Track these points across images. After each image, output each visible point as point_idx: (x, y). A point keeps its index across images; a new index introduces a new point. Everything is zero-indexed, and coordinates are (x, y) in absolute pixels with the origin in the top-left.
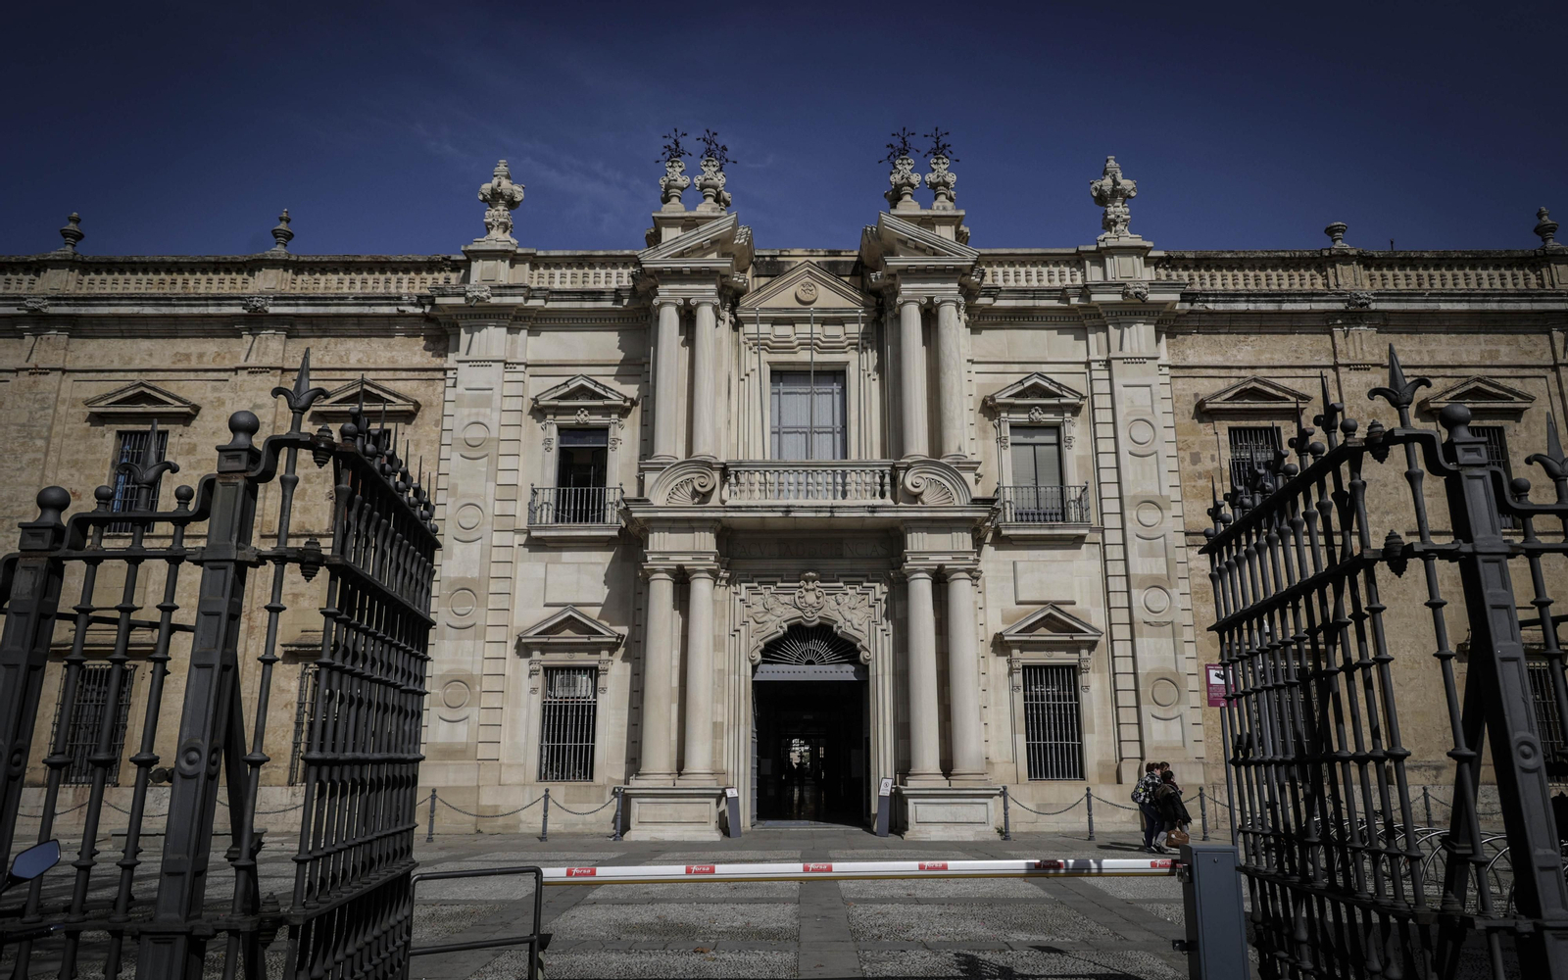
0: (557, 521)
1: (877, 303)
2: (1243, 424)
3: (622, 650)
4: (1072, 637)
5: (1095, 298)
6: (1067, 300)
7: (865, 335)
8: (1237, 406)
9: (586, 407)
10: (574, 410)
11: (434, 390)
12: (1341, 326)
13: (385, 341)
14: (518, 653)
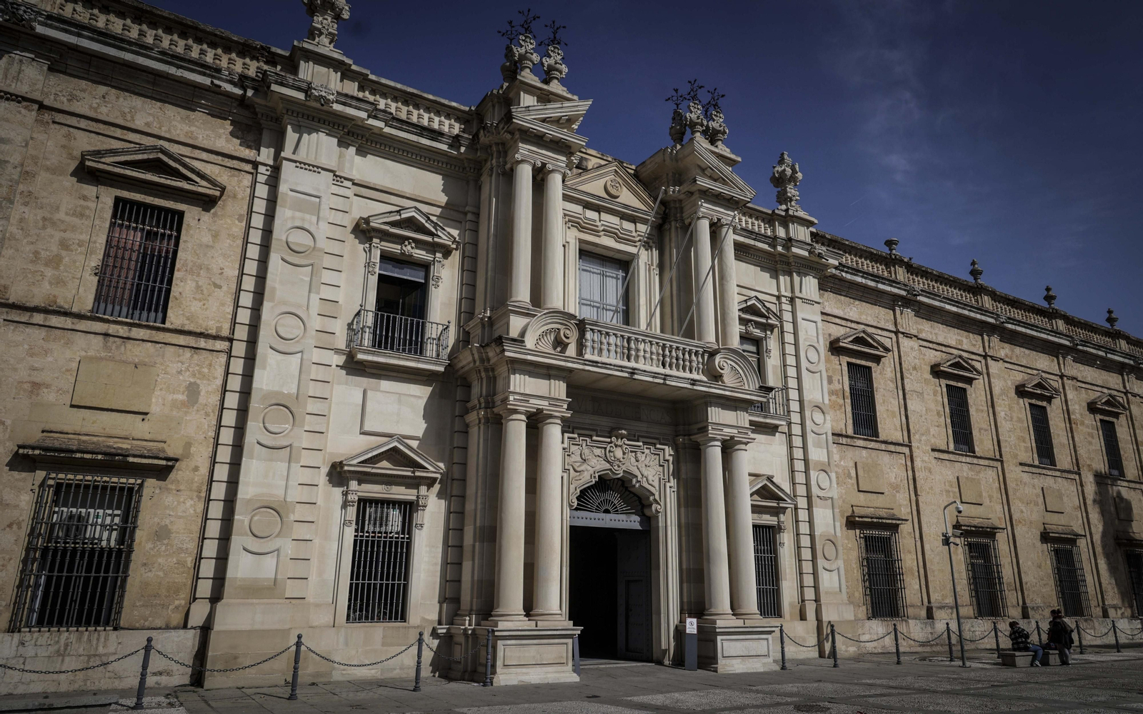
0: (374, 346)
1: (664, 212)
2: (858, 362)
3: (437, 487)
4: (778, 504)
5: (794, 250)
6: (774, 247)
7: (650, 236)
8: (855, 347)
9: (415, 240)
10: (401, 240)
11: (240, 181)
12: (899, 306)
13: (183, 111)
14: (330, 481)
